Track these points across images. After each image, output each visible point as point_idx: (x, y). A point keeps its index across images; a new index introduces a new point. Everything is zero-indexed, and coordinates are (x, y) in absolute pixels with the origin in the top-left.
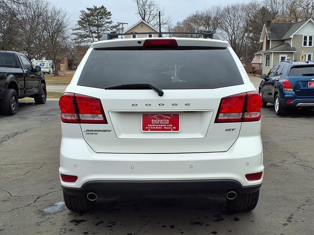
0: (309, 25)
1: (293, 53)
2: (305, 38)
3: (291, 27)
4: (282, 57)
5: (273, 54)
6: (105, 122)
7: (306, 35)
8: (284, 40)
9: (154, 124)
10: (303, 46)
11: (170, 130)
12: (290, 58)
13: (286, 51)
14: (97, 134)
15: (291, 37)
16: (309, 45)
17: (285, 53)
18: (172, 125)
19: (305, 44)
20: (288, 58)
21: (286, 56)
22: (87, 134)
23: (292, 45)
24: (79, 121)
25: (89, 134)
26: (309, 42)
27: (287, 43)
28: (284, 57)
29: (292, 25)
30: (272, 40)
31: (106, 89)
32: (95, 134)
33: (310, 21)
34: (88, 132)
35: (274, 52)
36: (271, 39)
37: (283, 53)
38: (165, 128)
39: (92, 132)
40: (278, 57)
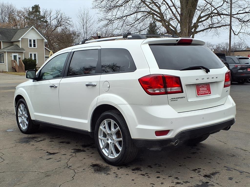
0: (32, 31)
1: (22, 52)
2: (30, 41)
3: (17, 32)
4: (14, 55)
5: (6, 53)
6: (182, 92)
7: (30, 39)
8: (12, 42)
9: (201, 91)
10: (29, 47)
11: (207, 94)
12: (20, 56)
13: (17, 51)
14: (177, 100)
15: (19, 40)
16: (34, 47)
17: (17, 52)
18: (208, 91)
19: (31, 46)
20: (19, 56)
21: (17, 54)
22: (171, 101)
23: (20, 46)
24: (166, 93)
25: (172, 101)
26: (34, 44)
27: (16, 44)
28: (16, 56)
29: (17, 31)
30: (2, 42)
31: (181, 70)
32: (176, 100)
33: (33, 28)
34: (172, 100)
35: (7, 52)
36: (2, 40)
37: (14, 52)
38: (206, 93)
39: (174, 99)
40: (11, 55)
